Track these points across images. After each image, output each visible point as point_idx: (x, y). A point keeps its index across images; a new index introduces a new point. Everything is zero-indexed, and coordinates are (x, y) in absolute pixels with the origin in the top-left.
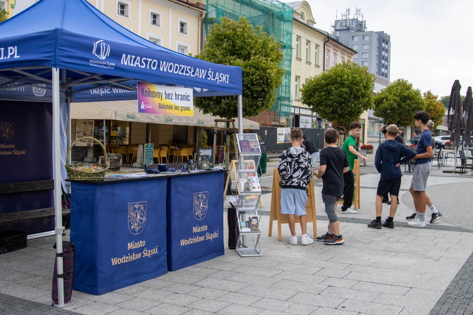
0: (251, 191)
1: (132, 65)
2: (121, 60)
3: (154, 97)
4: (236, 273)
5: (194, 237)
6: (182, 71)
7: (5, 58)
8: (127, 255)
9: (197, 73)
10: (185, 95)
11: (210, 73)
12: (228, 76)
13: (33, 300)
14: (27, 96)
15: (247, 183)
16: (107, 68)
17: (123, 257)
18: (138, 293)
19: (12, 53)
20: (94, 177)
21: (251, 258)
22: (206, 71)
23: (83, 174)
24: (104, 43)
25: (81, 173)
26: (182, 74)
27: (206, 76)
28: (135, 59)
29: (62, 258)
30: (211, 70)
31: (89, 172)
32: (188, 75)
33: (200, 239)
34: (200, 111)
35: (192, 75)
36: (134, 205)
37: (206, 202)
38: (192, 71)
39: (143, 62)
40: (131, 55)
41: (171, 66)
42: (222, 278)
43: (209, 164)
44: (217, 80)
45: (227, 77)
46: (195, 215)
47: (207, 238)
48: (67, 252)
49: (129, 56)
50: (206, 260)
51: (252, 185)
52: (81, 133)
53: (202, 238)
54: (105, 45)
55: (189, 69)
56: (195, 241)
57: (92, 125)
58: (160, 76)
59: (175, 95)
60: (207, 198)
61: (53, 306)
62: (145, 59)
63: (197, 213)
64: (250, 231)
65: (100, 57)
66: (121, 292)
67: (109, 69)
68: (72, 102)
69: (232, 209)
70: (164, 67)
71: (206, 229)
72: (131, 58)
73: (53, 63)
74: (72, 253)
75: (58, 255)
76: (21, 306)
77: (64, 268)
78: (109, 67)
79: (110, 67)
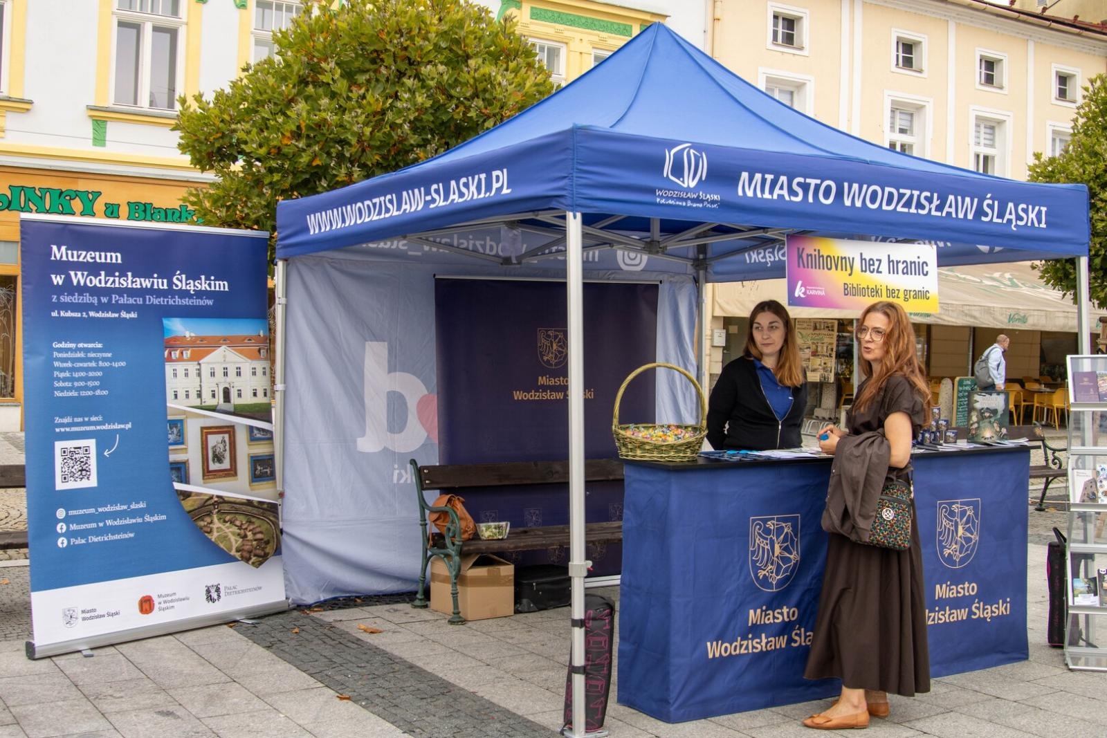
0: (1100, 502)
1: (767, 196)
2: (737, 186)
3: (830, 269)
4: (1030, 709)
5: (937, 609)
6: (908, 204)
7: (488, 194)
8: (744, 638)
9: (950, 206)
10: (914, 262)
11: (988, 205)
12: (1044, 209)
13: (531, 718)
14: (605, 271)
15: (1093, 482)
16: (701, 205)
17: (737, 641)
18: (763, 730)
19: (499, 185)
20: (672, 454)
21: (1096, 674)
22: (976, 200)
23: (647, 447)
24: (692, 151)
25: (641, 445)
26: (906, 210)
27: (975, 212)
28: (774, 183)
29: (583, 630)
30: (990, 198)
31: (660, 443)
32: (924, 212)
33: (955, 615)
34: (1064, 295)
35: (934, 213)
36: (765, 521)
37: (974, 526)
38: (936, 202)
39: (795, 187)
40: (764, 172)
41: (874, 194)
42: (987, 717)
43: (998, 430)
44: (1010, 221)
45: (1040, 212)
46: (943, 556)
47: (975, 614)
48: (594, 619)
49: (758, 176)
50: (972, 669)
51: (1101, 486)
52: (807, 351)
53: (962, 614)
54: (694, 155)
55: (926, 198)
56: (939, 619)
57: (831, 332)
58: (843, 219)
59: (889, 262)
60: (976, 514)
61: (563, 734)
62: (801, 180)
63: (948, 551)
64: (1098, 606)
65: (683, 182)
66: (725, 723)
67: (705, 208)
68: (707, 282)
69: (1058, 546)
70: (856, 197)
71: (973, 591)
72: (764, 181)
73: (569, 202)
74: (607, 621)
75: (575, 623)
76: (498, 726)
77: (587, 652)
78: (705, 203)
79: (708, 203)
